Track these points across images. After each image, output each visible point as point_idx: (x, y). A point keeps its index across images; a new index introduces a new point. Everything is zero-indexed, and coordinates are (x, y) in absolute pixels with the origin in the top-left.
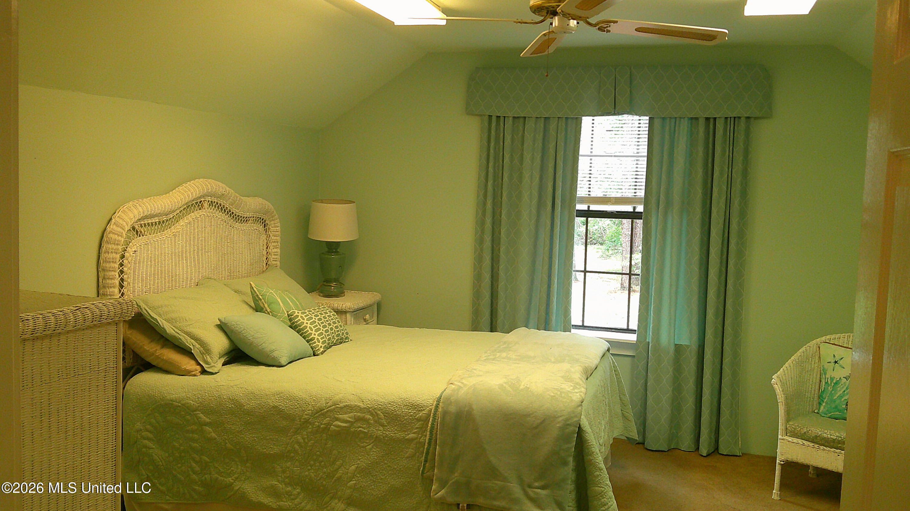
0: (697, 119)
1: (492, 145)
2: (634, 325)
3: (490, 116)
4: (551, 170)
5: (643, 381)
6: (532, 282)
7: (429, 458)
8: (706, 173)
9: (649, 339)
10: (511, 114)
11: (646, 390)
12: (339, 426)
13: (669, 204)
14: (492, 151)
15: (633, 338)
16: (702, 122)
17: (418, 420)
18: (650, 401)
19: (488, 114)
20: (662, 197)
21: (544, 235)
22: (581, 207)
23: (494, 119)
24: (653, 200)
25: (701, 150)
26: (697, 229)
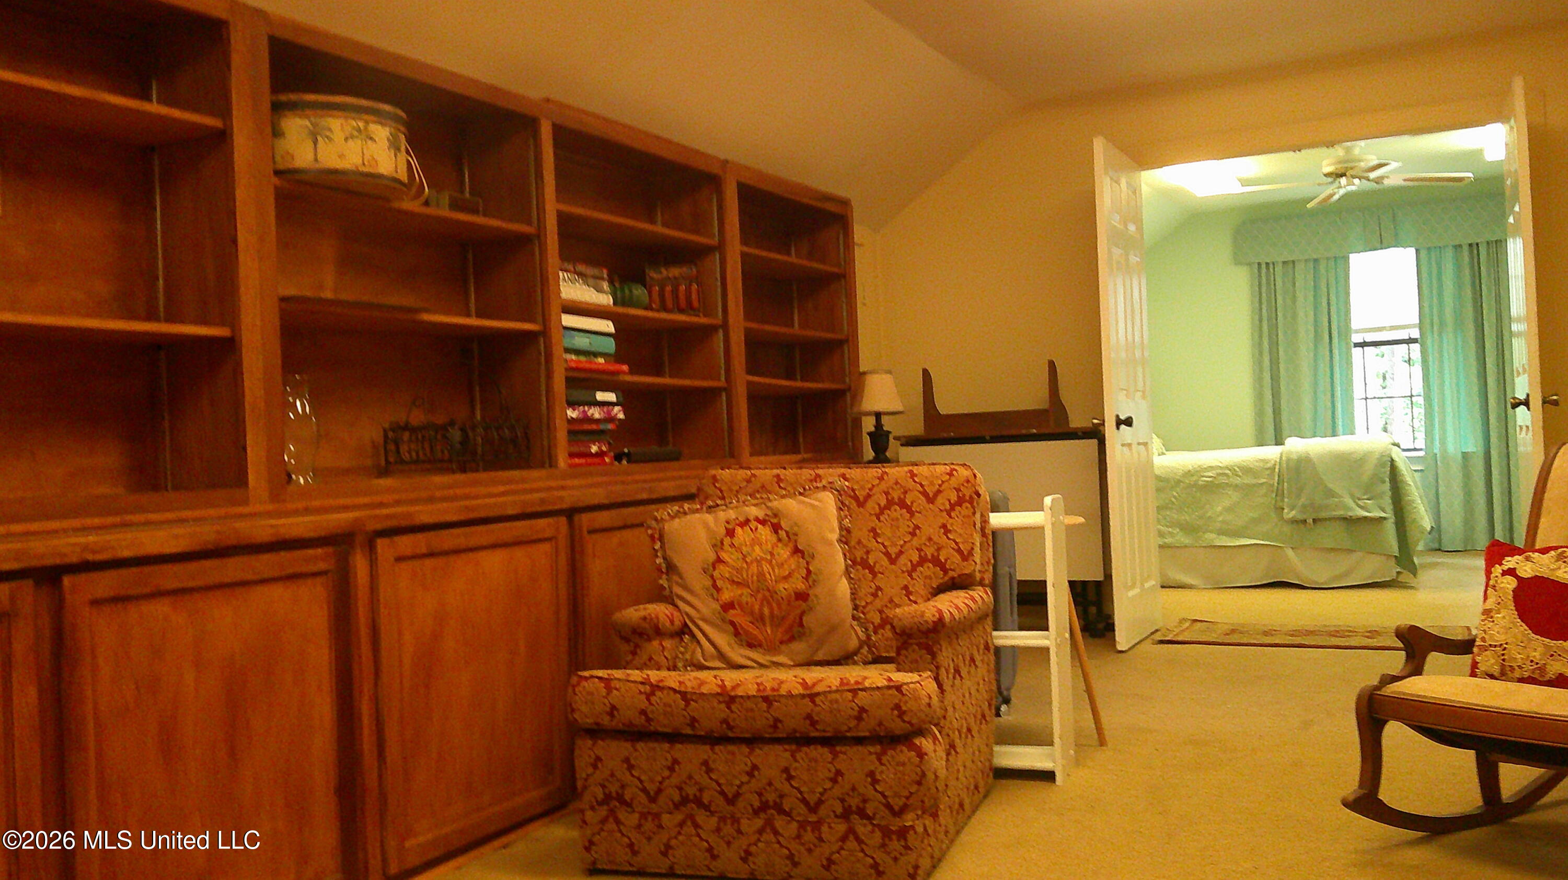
0: (1460, 246)
1: (1264, 290)
2: (1420, 444)
3: (1259, 264)
4: (1325, 304)
5: (1434, 491)
6: (1316, 410)
7: (1280, 493)
8: (1474, 293)
9: (1436, 451)
10: (1280, 259)
11: (1438, 499)
12: (1205, 481)
13: (1442, 324)
14: (1264, 295)
15: (1421, 454)
16: (1466, 249)
17: (1267, 469)
18: (1443, 506)
19: (1257, 261)
20: (1436, 319)
21: (1323, 367)
22: (1357, 338)
23: (1264, 266)
24: (1427, 322)
25: (1467, 272)
26: (1472, 344)
